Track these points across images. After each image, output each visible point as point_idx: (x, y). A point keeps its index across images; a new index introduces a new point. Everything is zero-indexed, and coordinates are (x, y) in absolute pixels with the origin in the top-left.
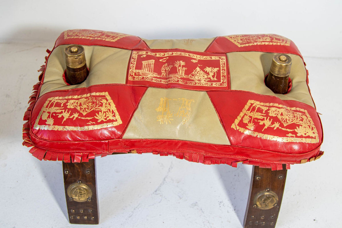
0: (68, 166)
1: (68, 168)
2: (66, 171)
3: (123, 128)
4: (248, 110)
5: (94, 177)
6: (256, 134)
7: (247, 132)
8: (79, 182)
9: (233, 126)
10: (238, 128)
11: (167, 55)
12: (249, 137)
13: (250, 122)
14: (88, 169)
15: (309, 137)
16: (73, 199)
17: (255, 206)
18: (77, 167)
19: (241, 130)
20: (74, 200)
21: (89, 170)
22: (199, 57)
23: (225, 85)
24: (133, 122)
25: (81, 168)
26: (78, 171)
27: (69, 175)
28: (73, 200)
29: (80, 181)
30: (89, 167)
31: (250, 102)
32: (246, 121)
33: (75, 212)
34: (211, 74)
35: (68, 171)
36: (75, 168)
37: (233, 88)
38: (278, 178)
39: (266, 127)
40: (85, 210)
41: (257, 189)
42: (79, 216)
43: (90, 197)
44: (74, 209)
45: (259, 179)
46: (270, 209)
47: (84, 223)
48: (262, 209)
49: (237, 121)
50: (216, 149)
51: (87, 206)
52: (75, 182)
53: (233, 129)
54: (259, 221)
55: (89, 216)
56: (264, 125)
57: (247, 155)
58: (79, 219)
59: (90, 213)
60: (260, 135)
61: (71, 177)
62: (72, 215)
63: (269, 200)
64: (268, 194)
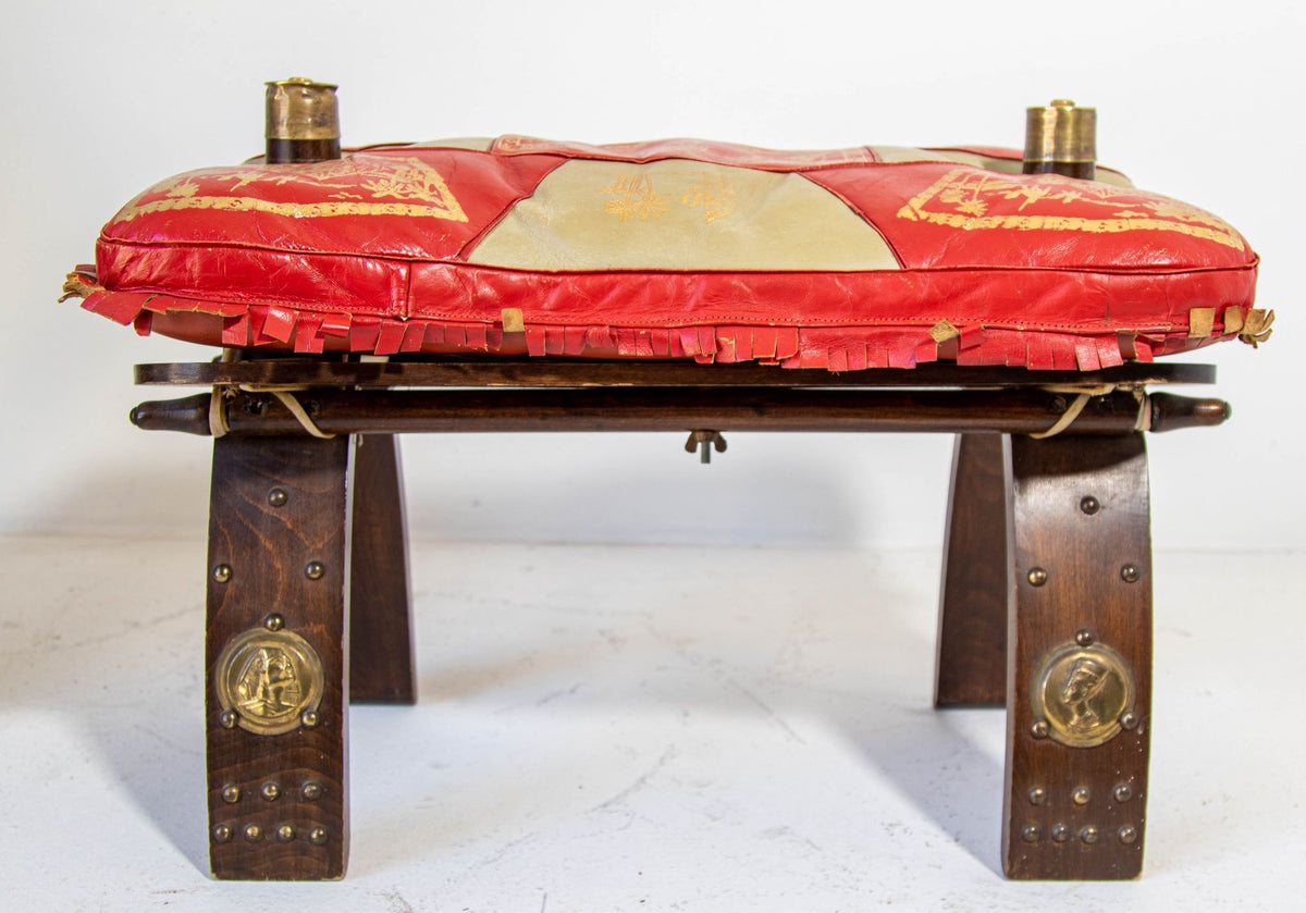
0: (231, 548)
1: (228, 556)
2: (223, 566)
3: (472, 233)
4: (959, 180)
5: (337, 598)
6: (995, 222)
7: (969, 223)
8: (270, 623)
9: (905, 213)
10: (925, 215)
13: (968, 196)
14: (312, 555)
15: (1200, 225)
16: (238, 715)
17: (1043, 725)
18: (269, 546)
19: (939, 219)
20: (243, 723)
21: (318, 559)
25: (285, 551)
26: (270, 566)
27: (230, 588)
28: (236, 726)
29: (274, 616)
30: (320, 546)
31: (956, 172)
32: (952, 197)
33: (238, 801)
35: (229, 568)
36: (261, 556)
38: (1115, 576)
39: (1032, 200)
40: (289, 784)
41: (1041, 634)
42: (256, 822)
43: (314, 697)
44: (236, 782)
45: (1040, 583)
46: (1108, 744)
47: (281, 872)
48: (1069, 743)
49: (916, 203)
50: (847, 290)
51: (298, 761)
52: (256, 620)
53: (905, 220)
54: (1066, 823)
55: (301, 820)
56: (1023, 198)
57: (973, 307)
58: (255, 841)
59: (306, 799)
60: (1012, 222)
61: (237, 599)
62: (227, 815)
63: (1097, 689)
64: (1092, 658)
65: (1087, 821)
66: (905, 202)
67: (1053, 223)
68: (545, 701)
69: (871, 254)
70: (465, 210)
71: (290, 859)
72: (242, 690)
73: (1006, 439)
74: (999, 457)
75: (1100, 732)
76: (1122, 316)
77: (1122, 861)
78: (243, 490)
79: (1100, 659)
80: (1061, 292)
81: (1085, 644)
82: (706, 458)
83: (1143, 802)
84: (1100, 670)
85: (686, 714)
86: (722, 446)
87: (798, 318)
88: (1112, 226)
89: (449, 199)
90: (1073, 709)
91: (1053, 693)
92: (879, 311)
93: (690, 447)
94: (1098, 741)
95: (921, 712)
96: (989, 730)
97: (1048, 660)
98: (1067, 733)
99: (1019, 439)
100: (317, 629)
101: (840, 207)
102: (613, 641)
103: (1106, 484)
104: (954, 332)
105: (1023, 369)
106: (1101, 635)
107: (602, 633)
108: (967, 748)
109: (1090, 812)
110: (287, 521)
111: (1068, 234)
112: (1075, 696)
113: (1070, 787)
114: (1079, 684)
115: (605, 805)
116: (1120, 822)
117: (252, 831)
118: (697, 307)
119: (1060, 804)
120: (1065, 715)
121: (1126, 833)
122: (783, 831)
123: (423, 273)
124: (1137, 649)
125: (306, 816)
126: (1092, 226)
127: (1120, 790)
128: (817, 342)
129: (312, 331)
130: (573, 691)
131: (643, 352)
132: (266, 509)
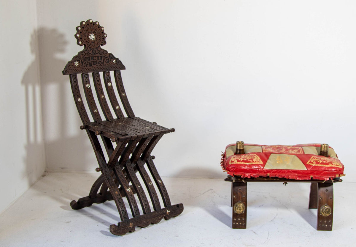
0: (235, 194)
2: (234, 196)
3: (264, 165)
4: (313, 158)
5: (246, 199)
6: (317, 165)
7: (314, 165)
9: (307, 163)
10: (309, 164)
11: (276, 147)
12: (315, 166)
13: (314, 161)
15: (338, 165)
17: (321, 214)
18: (239, 194)
19: (311, 164)
20: (236, 212)
21: (244, 195)
22: (290, 148)
23: (302, 153)
24: (267, 163)
25: (241, 194)
26: (239, 196)
27: (235, 198)
29: (240, 201)
31: (313, 157)
32: (312, 161)
33: (236, 221)
34: (296, 151)
37: (306, 153)
38: (329, 198)
39: (320, 162)
40: (241, 219)
41: (321, 204)
42: (237, 223)
43: (244, 210)
44: (236, 218)
45: (321, 199)
46: (328, 216)
47: (240, 228)
48: (324, 216)
49: (309, 162)
50: (302, 172)
51: (242, 216)
52: (238, 202)
53: (307, 164)
54: (324, 224)
55: (242, 223)
56: (319, 162)
57: (314, 174)
58: (237, 225)
59: (243, 220)
60: (318, 165)
61: (236, 199)
62: (234, 222)
63: (327, 210)
64: (326, 207)
65: (326, 224)
66: (307, 162)
67: (322, 165)
68: (260, 207)
69: (304, 168)
70: (263, 162)
71: (241, 227)
72: (236, 209)
73: (318, 183)
74: (317, 185)
75: (328, 215)
76: (329, 175)
77: (330, 229)
78: (236, 188)
79: (328, 207)
80: (323, 173)
81: (326, 205)
82: (285, 185)
83: (332, 222)
84: (327, 208)
85: (278, 209)
86: (287, 184)
87: (296, 174)
88: (328, 166)
89: (261, 161)
90: (325, 212)
91: (322, 211)
92: (305, 174)
93: (284, 184)
94: (327, 216)
95: (307, 209)
96: (315, 211)
97: (322, 207)
98: (324, 215)
99: (319, 183)
100: (244, 203)
101: (300, 162)
102: (265, 197)
103: (329, 188)
104: (312, 177)
105: (319, 180)
106: (328, 205)
107: (264, 196)
108: (313, 214)
109: (327, 223)
110: (241, 191)
111: (324, 167)
112: (325, 211)
113: (324, 221)
114: (325, 210)
115: (271, 221)
116: (330, 225)
117: (237, 224)
118: (286, 173)
119: (323, 222)
120: (324, 213)
121: (330, 226)
122: (292, 224)
123: (259, 169)
124: (332, 206)
125: (243, 222)
126: (326, 166)
127: (330, 221)
128: (299, 177)
129: (249, 176)
130: (263, 205)
131: (281, 177)
132: (239, 190)
